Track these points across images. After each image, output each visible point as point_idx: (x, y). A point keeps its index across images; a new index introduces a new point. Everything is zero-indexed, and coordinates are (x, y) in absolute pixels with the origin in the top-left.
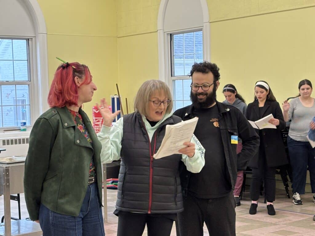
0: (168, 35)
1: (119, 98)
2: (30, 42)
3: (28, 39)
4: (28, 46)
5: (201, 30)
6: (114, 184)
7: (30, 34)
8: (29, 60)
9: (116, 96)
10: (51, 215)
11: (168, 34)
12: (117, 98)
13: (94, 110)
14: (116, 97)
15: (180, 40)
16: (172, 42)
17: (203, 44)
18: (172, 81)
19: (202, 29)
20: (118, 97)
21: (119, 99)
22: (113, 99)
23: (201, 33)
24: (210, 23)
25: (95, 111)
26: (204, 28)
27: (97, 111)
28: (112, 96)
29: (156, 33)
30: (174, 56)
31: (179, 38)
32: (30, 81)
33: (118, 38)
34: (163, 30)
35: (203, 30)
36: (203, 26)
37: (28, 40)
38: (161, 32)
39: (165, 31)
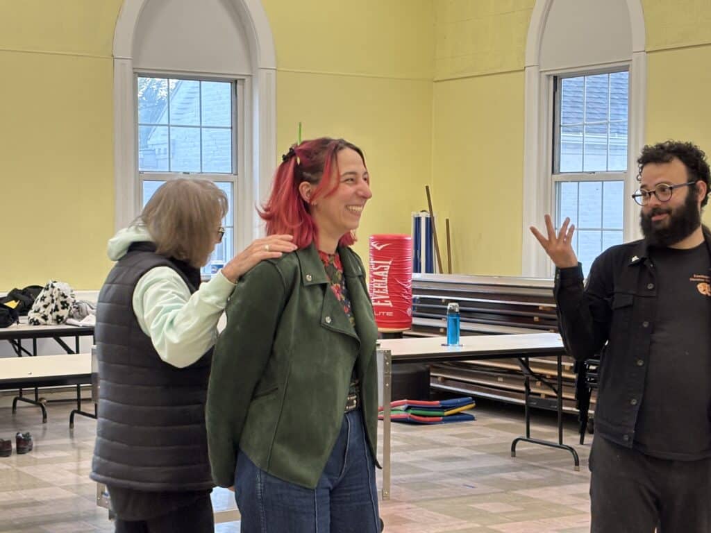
0: (549, 79)
1: (430, 218)
2: (238, 86)
3: (236, 81)
4: (234, 96)
5: (626, 69)
6: (411, 411)
7: (240, 70)
8: (234, 128)
9: (424, 213)
10: (259, 480)
11: (549, 76)
12: (427, 219)
13: (372, 244)
14: (424, 216)
15: (577, 89)
16: (557, 94)
17: (630, 99)
18: (553, 183)
19: (629, 66)
20: (429, 216)
21: (430, 222)
22: (418, 220)
23: (625, 75)
24: (647, 52)
25: (375, 246)
26: (633, 65)
27: (378, 245)
28: (415, 214)
29: (521, 73)
30: (560, 126)
31: (576, 85)
32: (236, 174)
33: (436, 82)
34: (539, 66)
35: (630, 69)
36: (631, 60)
37: (234, 83)
38: (534, 71)
39: (542, 70)
